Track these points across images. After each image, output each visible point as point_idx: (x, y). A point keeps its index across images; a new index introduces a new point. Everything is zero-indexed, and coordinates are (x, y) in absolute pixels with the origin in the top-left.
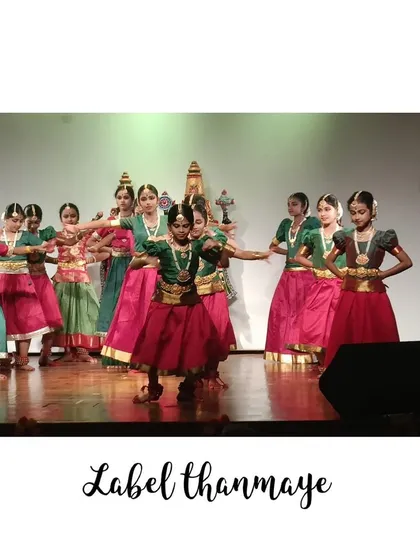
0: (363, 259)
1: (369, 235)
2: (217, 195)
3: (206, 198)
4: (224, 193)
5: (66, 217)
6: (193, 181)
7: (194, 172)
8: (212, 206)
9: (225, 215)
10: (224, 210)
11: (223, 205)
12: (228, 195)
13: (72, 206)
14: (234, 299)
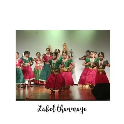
0: (101, 67)
1: (102, 62)
2: (70, 50)
3: (67, 51)
4: (71, 50)
5: (38, 55)
6: (64, 47)
7: (65, 45)
8: (68, 52)
9: (71, 55)
10: (71, 53)
11: (71, 52)
12: (72, 50)
13: (39, 53)
14: (73, 73)
